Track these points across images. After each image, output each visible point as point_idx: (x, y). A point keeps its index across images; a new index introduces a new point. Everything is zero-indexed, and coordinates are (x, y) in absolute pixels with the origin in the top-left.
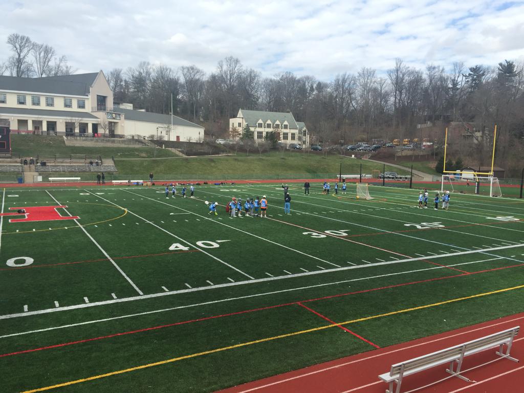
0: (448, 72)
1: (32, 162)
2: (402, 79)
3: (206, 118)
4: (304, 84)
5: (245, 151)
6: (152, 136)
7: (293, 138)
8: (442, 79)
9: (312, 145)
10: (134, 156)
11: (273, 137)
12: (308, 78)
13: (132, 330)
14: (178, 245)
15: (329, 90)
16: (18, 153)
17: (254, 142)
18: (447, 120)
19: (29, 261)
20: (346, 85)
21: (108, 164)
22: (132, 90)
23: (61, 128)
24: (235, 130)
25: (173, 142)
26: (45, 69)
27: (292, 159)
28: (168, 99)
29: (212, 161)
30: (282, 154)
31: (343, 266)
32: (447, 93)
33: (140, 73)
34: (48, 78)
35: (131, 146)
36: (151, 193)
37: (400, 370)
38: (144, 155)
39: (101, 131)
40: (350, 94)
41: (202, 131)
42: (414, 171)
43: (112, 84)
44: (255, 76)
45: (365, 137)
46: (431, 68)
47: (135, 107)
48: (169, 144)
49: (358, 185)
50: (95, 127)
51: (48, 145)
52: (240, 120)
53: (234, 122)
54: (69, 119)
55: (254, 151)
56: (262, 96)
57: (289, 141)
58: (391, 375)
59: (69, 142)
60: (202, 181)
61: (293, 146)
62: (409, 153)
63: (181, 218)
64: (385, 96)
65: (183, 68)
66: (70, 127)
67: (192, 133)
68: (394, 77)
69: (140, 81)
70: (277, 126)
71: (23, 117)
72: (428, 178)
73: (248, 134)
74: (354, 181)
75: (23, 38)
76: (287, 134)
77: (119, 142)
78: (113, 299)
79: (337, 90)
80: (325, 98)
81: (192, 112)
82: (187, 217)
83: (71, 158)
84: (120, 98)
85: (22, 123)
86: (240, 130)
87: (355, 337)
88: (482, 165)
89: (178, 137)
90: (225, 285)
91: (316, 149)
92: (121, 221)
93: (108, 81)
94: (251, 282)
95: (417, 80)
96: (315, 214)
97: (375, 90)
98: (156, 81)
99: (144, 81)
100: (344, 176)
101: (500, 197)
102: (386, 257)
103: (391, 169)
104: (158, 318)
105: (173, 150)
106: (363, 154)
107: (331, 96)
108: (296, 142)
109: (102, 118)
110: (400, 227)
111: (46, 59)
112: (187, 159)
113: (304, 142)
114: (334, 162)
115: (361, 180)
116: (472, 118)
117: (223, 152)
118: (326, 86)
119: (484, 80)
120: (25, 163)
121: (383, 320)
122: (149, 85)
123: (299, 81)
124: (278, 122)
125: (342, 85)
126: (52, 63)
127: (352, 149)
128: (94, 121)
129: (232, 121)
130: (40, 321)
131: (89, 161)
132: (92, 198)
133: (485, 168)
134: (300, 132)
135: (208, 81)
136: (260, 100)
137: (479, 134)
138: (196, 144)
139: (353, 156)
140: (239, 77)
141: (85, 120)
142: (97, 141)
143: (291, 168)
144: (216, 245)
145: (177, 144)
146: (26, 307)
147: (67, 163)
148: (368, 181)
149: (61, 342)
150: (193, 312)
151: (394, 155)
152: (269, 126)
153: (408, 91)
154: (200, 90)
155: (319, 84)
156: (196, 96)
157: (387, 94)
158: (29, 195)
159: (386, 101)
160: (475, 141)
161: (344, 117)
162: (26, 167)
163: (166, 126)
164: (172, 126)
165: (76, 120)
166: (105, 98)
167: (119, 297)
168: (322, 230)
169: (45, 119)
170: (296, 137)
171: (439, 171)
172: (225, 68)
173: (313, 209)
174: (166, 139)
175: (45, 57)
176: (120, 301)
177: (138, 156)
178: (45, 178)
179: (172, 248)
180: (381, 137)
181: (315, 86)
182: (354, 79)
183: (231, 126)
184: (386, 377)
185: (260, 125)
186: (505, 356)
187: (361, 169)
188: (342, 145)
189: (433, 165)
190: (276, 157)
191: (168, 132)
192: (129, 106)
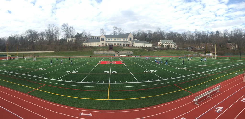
0: (206, 32)
1: (117, 52)
2: (197, 33)
3: (153, 42)
4: (175, 34)
5: (162, 49)
6: (141, 46)
7: (173, 46)
8: (205, 34)
9: (177, 48)
10: (137, 51)
11: (168, 46)
12: (176, 32)
13: (136, 89)
14: (146, 71)
15: (181, 35)
16: (114, 50)
17: (164, 47)
18: (207, 43)
19: (116, 72)
20: (185, 34)
21: (131, 52)
22: (137, 36)
23: (122, 45)
24: (159, 45)
25: (145, 47)
26: (120, 33)
27: (173, 51)
28: (144, 37)
29: (154, 52)
30: (170, 50)
31: (185, 76)
32: (206, 37)
33: (139, 32)
34: (120, 35)
35: (136, 48)
36: (140, 59)
37: (197, 98)
38: (139, 50)
39: (130, 45)
40: (186, 36)
41: (152, 45)
42: (200, 54)
43: (133, 35)
44: (164, 32)
45: (189, 46)
46: (203, 31)
47: (137, 40)
48: (144, 48)
49: (188, 57)
50: (129, 44)
51: (120, 49)
52: (160, 42)
53: (159, 43)
54: (124, 43)
55: (164, 49)
56: (166, 37)
57: (172, 47)
58: (195, 99)
59: (124, 48)
60: (152, 56)
61: (173, 48)
62: (199, 50)
63: (147, 65)
64: (193, 37)
65: (148, 31)
66: (124, 45)
67: (150, 45)
68: (195, 33)
69: (138, 34)
70: (169, 44)
71: (115, 43)
72: (203, 55)
73: (162, 46)
74: (187, 56)
75: (116, 27)
76: (172, 45)
77: (134, 48)
78: (132, 82)
79: (183, 35)
80: (180, 37)
81: (150, 40)
82: (148, 64)
83: (124, 51)
84: (134, 38)
85: (115, 44)
86: (161, 44)
87: (188, 92)
88: (214, 52)
89: (146, 46)
90: (157, 81)
91: (178, 49)
92: (134, 65)
93: (132, 34)
94: (163, 80)
95: (200, 34)
96: (178, 64)
97: (191, 36)
98: (142, 34)
99: (139, 34)
100: (185, 55)
101: (217, 59)
102: (195, 73)
103: (195, 53)
104: (141, 87)
105: (145, 49)
106: (189, 50)
107: (182, 37)
108: (174, 47)
109: (130, 42)
110: (198, 66)
111: (120, 31)
112: (148, 51)
113: (176, 47)
114: (183, 52)
115: (189, 56)
116: (211, 42)
117: (157, 50)
118: (180, 34)
119: (213, 34)
120: (115, 52)
121: (194, 87)
122: (140, 35)
123: (174, 33)
124: (169, 43)
125: (184, 34)
126: (121, 32)
127: (187, 49)
128: (129, 43)
129: (159, 42)
130: (118, 85)
131: (127, 52)
132: (128, 60)
133: (214, 53)
134: (175, 45)
135: (153, 34)
136: (165, 38)
137: (213, 46)
138: (151, 48)
139: (187, 50)
140: (160, 32)
141: (127, 43)
142: (129, 47)
143: (173, 53)
144: (155, 71)
145: (146, 48)
146: (115, 82)
147: (123, 52)
148: (191, 56)
149: (121, 90)
150: (149, 87)
151: (196, 50)
152: (167, 44)
153: (198, 36)
154: (152, 36)
155: (179, 34)
156: (151, 37)
157: (194, 36)
158: (116, 59)
159: (194, 38)
160: (212, 47)
161: (185, 41)
162: (116, 53)
163: (144, 44)
164: (145, 44)
165: (125, 43)
166: (131, 38)
167: (133, 82)
168: (180, 68)
169: (119, 43)
170: (174, 46)
171: (205, 53)
172: (157, 30)
173: (178, 63)
174: (144, 47)
175: (120, 30)
176: (133, 83)
177: (138, 51)
178: (119, 55)
179: (145, 72)
180: (193, 46)
181: (178, 34)
182: (187, 33)
183: (158, 44)
184: (194, 100)
185: (165, 43)
186: (218, 92)
187: (189, 53)
188: (184, 48)
189: (204, 52)
190: (169, 51)
191: (144, 45)
192: (136, 40)
